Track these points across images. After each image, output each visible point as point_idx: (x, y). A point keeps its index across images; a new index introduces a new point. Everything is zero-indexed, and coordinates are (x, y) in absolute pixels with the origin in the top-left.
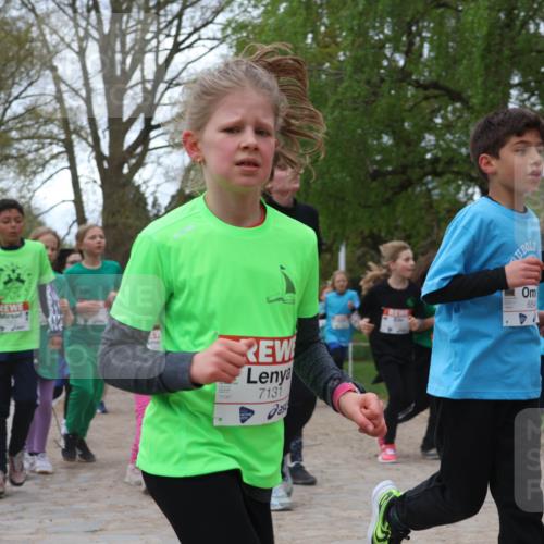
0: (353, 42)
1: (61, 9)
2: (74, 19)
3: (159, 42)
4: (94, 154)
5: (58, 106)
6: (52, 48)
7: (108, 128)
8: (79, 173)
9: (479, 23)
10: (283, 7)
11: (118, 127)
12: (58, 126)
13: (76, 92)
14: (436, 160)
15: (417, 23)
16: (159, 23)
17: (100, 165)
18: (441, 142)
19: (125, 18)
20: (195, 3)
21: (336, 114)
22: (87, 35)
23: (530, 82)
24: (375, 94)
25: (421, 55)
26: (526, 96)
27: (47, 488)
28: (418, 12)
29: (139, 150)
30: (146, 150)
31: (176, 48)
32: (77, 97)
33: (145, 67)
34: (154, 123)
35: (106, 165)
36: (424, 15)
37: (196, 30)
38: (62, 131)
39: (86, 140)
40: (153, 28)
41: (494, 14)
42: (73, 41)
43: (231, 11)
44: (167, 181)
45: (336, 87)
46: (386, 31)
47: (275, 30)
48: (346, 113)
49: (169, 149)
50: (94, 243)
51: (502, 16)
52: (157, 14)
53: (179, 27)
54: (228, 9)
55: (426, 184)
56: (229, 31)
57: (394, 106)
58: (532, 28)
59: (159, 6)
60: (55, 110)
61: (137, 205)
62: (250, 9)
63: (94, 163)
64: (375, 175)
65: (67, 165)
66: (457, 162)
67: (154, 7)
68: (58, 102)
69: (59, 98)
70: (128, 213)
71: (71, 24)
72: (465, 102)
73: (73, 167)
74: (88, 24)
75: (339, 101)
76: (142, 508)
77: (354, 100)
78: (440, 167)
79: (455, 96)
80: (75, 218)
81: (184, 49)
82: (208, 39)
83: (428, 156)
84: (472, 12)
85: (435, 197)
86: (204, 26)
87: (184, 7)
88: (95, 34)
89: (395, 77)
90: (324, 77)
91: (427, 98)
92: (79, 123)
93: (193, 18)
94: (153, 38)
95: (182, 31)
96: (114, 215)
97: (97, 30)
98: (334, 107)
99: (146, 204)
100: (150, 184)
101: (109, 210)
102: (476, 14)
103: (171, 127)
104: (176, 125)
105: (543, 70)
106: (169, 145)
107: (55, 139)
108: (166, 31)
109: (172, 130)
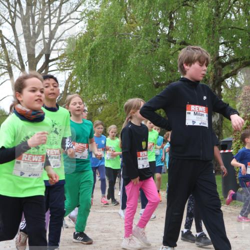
0: (144, 21)
1: (2, 3)
2: (9, 8)
3: (50, 20)
4: (21, 73)
5: (3, 50)
7: (28, 61)
9: (204, 13)
11: (33, 60)
12: (4, 60)
13: (12, 43)
15: (174, 13)
16: (50, 11)
19: (33, 7)
20: (66, 1)
21: (137, 56)
22: (15, 15)
29: (44, 72)
30: (47, 71)
31: (59, 23)
32: (12, 45)
34: (50, 59)
37: (68, 14)
38: (6, 62)
39: (18, 67)
40: (47, 13)
42: (9, 18)
45: (137, 43)
46: (160, 17)
47: (106, 15)
48: (142, 56)
49: (58, 71)
51: (214, 10)
52: (49, 6)
53: (60, 13)
54: (83, 5)
56: (84, 15)
57: (165, 53)
58: (228, 16)
59: (50, 2)
60: (2, 52)
62: (94, 5)
64: (157, 86)
65: (9, 78)
67: (47, 3)
68: (3, 48)
69: (3, 46)
71: (7, 10)
73: (12, 79)
74: (15, 10)
75: (139, 50)
77: (146, 49)
81: (62, 23)
82: (74, 19)
84: (200, 8)
86: (72, 12)
87: (62, 3)
88: (19, 15)
90: (131, 38)
91: (180, 49)
92: (14, 58)
93: (66, 8)
94: (47, 18)
95: (62, 15)
97: (20, 13)
98: (136, 52)
102: (204, 10)
103: (59, 61)
104: (61, 60)
105: (234, 36)
106: (58, 70)
107: (3, 66)
108: (54, 15)
109: (59, 62)
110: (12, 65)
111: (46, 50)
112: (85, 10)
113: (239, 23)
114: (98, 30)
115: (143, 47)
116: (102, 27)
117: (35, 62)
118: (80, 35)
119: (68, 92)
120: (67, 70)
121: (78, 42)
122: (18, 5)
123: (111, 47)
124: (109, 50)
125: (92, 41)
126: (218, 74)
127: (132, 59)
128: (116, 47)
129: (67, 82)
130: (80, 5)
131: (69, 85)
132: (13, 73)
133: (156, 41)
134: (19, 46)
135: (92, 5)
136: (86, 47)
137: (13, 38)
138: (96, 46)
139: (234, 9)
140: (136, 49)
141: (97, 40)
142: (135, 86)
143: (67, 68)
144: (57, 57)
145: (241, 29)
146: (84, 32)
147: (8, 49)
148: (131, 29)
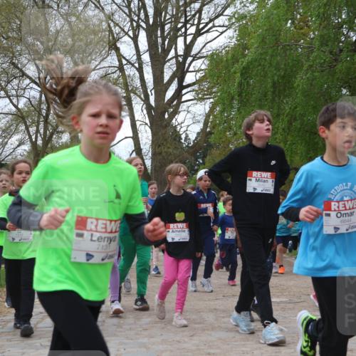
0: (321, 24)
1: (121, 9)
2: (130, 16)
3: (186, 30)
4: (145, 106)
5: (120, 74)
6: (115, 35)
7: (154, 88)
10: (271, 2)
11: (160, 87)
12: (122, 88)
13: (133, 65)
16: (186, 17)
17: (149, 113)
20: (210, 2)
22: (139, 26)
24: (336, 60)
27: (121, 327)
29: (175, 103)
30: (180, 102)
31: (198, 33)
32: (133, 68)
33: (178, 46)
34: (184, 84)
35: (153, 113)
37: (211, 20)
38: (124, 91)
39: (140, 97)
40: (183, 20)
42: (129, 30)
43: (235, 6)
44: (194, 123)
45: (308, 57)
46: (343, 17)
47: (266, 18)
48: (316, 74)
49: (195, 102)
52: (185, 11)
53: (200, 19)
54: (233, 5)
56: (234, 20)
57: (350, 68)
59: (186, 5)
60: (119, 77)
61: (175, 140)
62: (248, 5)
63: (145, 112)
67: (182, 5)
68: (120, 72)
69: (121, 68)
70: (168, 145)
71: (128, 19)
73: (132, 115)
74: (139, 18)
75: (311, 66)
76: (185, 342)
77: (321, 65)
80: (133, 149)
82: (220, 26)
86: (217, 17)
87: (203, 5)
88: (143, 25)
89: (350, 48)
90: (300, 50)
92: (135, 85)
93: (209, 12)
94: (182, 27)
95: (202, 22)
96: (159, 146)
97: (145, 23)
98: (307, 69)
99: (180, 139)
100: (182, 125)
101: (156, 143)
103: (196, 87)
104: (199, 85)
106: (195, 99)
108: (191, 22)
110: (132, 95)
111: (179, 73)
112: (235, 13)
114: (253, 41)
115: (317, 61)
116: (258, 35)
117: (164, 90)
118: (227, 49)
119: (208, 130)
120: (207, 99)
121: (225, 59)
122: (142, 11)
123: (270, 64)
124: (269, 67)
125: (244, 56)
127: (300, 81)
128: (278, 64)
129: (208, 116)
130: (229, 6)
131: (211, 120)
132: (133, 105)
133: (338, 53)
134: (142, 68)
135: (245, 6)
136: (236, 66)
137: (135, 57)
138: (250, 63)
140: (307, 65)
141: (250, 54)
142: (305, 118)
143: (208, 97)
144: (195, 80)
146: (233, 44)
147: (127, 73)
148: (300, 37)
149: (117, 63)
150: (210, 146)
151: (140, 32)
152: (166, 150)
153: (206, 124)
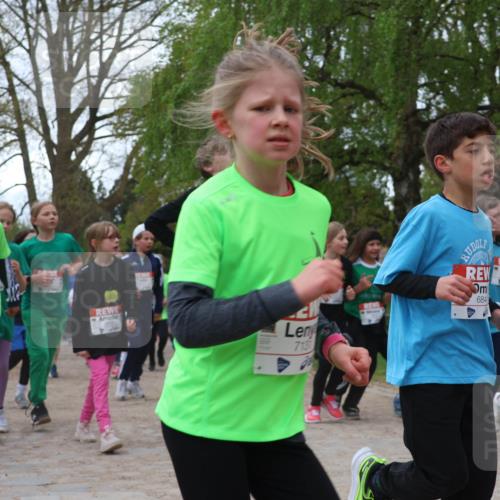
1: (12, 10)
2: (24, 20)
3: (102, 42)
4: (44, 142)
5: (10, 98)
6: (4, 46)
7: (56, 119)
8: (31, 159)
9: (389, 28)
10: (214, 12)
11: (66, 117)
12: (12, 117)
13: (28, 86)
14: (353, 151)
15: (334, 29)
16: (102, 25)
17: (50, 153)
18: (357, 135)
19: (71, 19)
22: (37, 34)
23: (435, 82)
25: (338, 57)
26: (432, 95)
28: (336, 19)
29: (85, 139)
30: (92, 139)
31: (119, 47)
34: (98, 115)
35: (55, 153)
36: (340, 22)
37: (136, 31)
38: (14, 121)
39: (37, 129)
40: (97, 29)
41: (401, 21)
42: (24, 39)
43: (168, 15)
44: (111, 167)
46: (307, 35)
47: (207, 33)
49: (113, 138)
50: (48, 219)
51: (410, 24)
52: (101, 16)
53: (121, 29)
54: (165, 13)
55: (344, 172)
56: (166, 33)
58: (436, 34)
59: (103, 9)
60: (8, 102)
61: (84, 189)
62: (185, 13)
63: (44, 150)
65: (20, 152)
66: (372, 153)
67: (98, 10)
68: (10, 95)
69: (11, 90)
70: (76, 197)
71: (22, 24)
72: (378, 100)
73: (25, 154)
74: (38, 24)
76: (91, 463)
78: (356, 158)
79: (369, 94)
80: (27, 200)
81: (125, 48)
82: (147, 40)
83: (346, 147)
84: (383, 19)
85: (353, 184)
86: (144, 28)
87: (125, 10)
88: (45, 34)
89: (315, 77)
91: (344, 96)
92: (30, 114)
93: (133, 21)
94: (96, 39)
95: (123, 32)
96: (62, 198)
97: (46, 30)
99: (92, 188)
100: (95, 170)
101: (58, 193)
102: (387, 22)
103: (114, 119)
104: (119, 117)
105: (446, 72)
106: (113, 135)
107: (8, 128)
108: (109, 32)
109: (115, 122)
110: (25, 126)
112: (168, 23)
113: (455, 48)
114: (190, 61)
116: (198, 54)
117: (70, 121)
118: (157, 70)
119: (130, 177)
120: (129, 135)
122: (42, 15)
125: (179, 80)
126: (415, 143)
129: (129, 158)
130: (160, 13)
131: (133, 164)
134: (41, 91)
136: (168, 93)
138: (187, 90)
139: (447, 22)
143: (130, 132)
144: (112, 110)
145: (457, 58)
146: (164, 64)
147: (19, 97)
149: (6, 83)
150: (132, 198)
151: (39, 42)
152: (72, 202)
153: (127, 169)
